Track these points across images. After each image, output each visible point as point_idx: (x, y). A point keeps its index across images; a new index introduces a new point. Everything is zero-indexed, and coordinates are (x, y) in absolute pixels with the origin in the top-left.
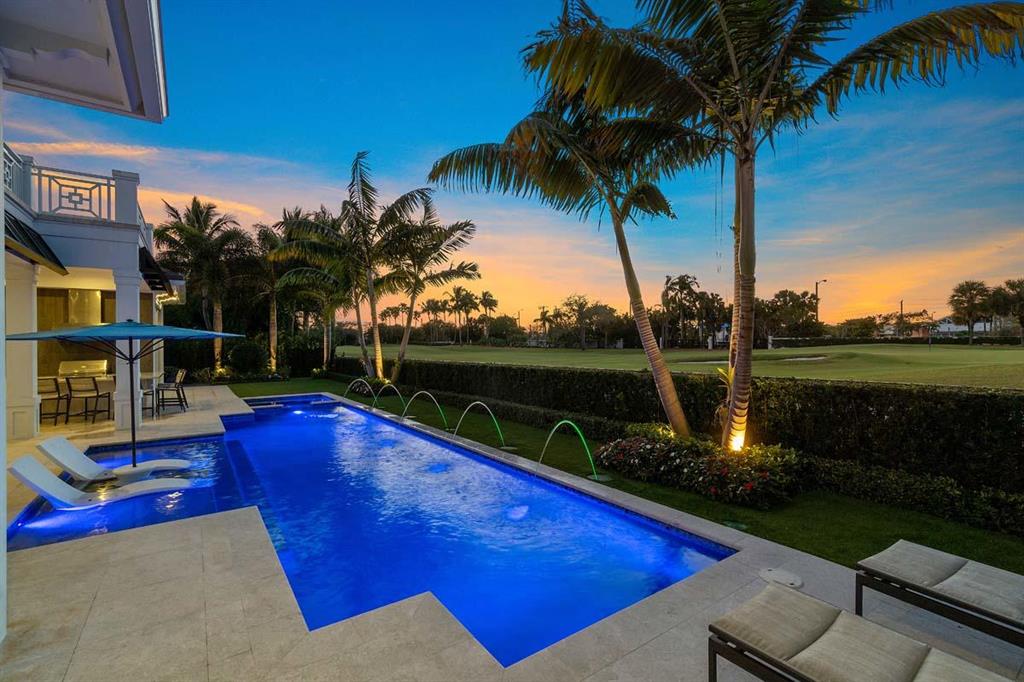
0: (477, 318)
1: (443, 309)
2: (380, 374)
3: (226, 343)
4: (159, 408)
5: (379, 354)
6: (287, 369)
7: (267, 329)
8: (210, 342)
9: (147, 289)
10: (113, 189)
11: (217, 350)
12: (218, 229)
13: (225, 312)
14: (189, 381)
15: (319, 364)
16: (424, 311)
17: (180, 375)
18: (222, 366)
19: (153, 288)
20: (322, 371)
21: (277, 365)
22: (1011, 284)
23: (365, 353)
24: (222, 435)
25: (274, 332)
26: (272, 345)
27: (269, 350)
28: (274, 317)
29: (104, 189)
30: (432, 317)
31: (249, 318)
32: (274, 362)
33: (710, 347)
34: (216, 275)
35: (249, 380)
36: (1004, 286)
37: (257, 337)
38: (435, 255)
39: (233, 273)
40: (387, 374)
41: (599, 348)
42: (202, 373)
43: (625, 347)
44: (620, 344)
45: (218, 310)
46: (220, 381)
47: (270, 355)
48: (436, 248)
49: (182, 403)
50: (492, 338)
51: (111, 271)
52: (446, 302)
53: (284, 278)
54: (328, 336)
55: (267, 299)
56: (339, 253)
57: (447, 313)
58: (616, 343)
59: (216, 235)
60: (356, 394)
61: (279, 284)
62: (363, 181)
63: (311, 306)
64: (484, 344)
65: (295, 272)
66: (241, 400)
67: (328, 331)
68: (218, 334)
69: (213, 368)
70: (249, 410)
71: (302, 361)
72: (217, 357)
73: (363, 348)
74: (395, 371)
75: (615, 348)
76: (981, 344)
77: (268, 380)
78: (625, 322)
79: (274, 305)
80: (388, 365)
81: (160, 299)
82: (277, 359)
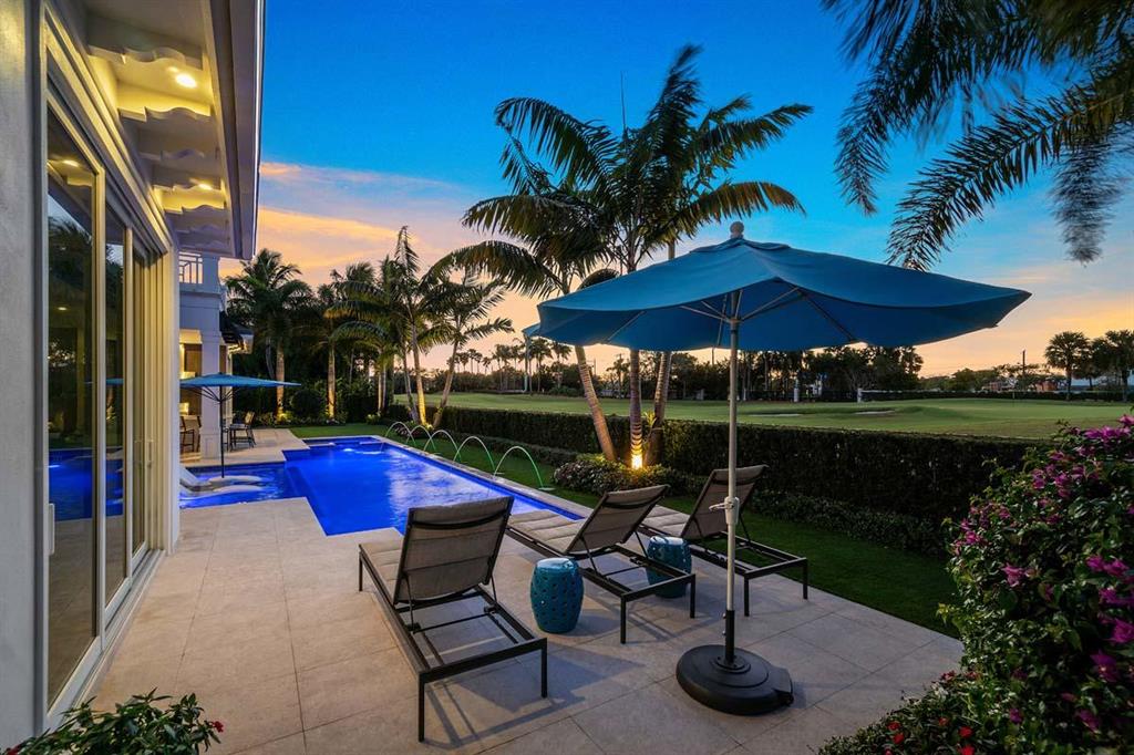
0: (550, 366)
1: (515, 356)
2: (423, 419)
3: (286, 390)
4: (232, 444)
5: (422, 400)
6: (344, 415)
7: (325, 377)
8: (273, 389)
9: (223, 342)
10: (200, 266)
11: (280, 396)
12: (282, 277)
13: (287, 361)
14: (255, 424)
15: (374, 411)
16: (494, 357)
17: (249, 417)
18: (284, 411)
19: (227, 342)
20: (377, 417)
21: (335, 411)
22: (1112, 336)
23: (411, 399)
24: (283, 463)
25: (332, 378)
26: (330, 392)
27: (327, 396)
28: (332, 366)
29: (194, 265)
30: (502, 364)
31: (309, 367)
32: (332, 408)
33: (796, 400)
34: (280, 326)
35: (308, 424)
36: (1104, 337)
37: (316, 384)
38: (475, 311)
39: (294, 323)
40: (430, 418)
41: (678, 399)
42: (265, 417)
43: (705, 398)
44: (701, 395)
45: (281, 359)
46: (282, 424)
47: (328, 402)
48: (475, 304)
49: (250, 440)
50: (565, 387)
51: (199, 331)
52: (516, 349)
53: (339, 329)
54: (382, 384)
55: (327, 348)
56: (387, 311)
57: (518, 360)
58: (695, 394)
59: (281, 283)
60: (401, 437)
61: (334, 336)
62: (407, 248)
63: (370, 355)
64: (556, 393)
65: (349, 326)
66: (300, 440)
67: (382, 379)
68: (281, 383)
69: (276, 413)
70: (307, 447)
71: (358, 407)
72: (280, 403)
73: (409, 396)
74: (437, 416)
75: (695, 399)
76: (1083, 399)
77: (325, 425)
78: (707, 371)
79: (332, 354)
80: (430, 412)
81: (233, 349)
82: (334, 405)
